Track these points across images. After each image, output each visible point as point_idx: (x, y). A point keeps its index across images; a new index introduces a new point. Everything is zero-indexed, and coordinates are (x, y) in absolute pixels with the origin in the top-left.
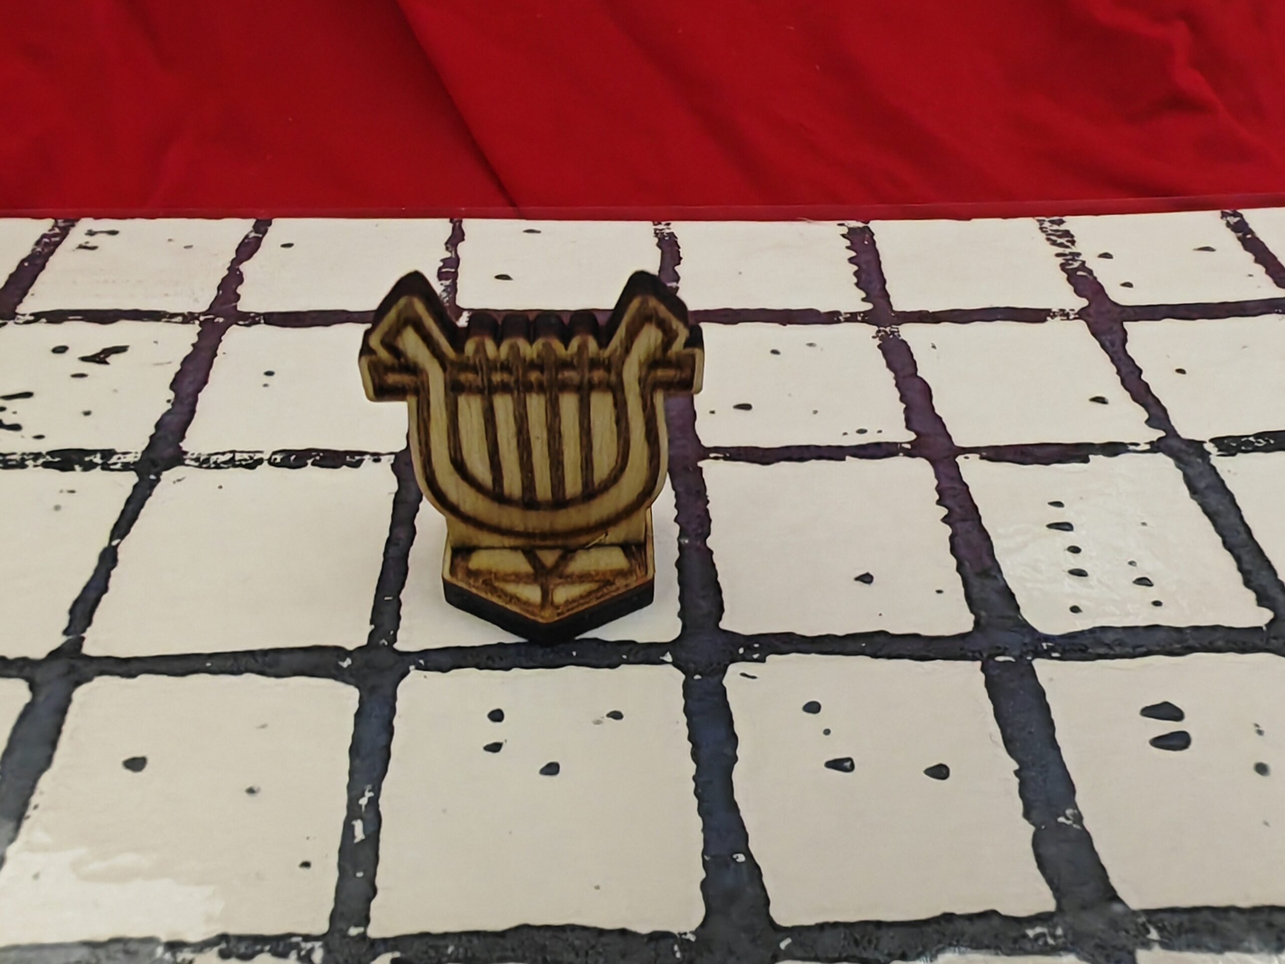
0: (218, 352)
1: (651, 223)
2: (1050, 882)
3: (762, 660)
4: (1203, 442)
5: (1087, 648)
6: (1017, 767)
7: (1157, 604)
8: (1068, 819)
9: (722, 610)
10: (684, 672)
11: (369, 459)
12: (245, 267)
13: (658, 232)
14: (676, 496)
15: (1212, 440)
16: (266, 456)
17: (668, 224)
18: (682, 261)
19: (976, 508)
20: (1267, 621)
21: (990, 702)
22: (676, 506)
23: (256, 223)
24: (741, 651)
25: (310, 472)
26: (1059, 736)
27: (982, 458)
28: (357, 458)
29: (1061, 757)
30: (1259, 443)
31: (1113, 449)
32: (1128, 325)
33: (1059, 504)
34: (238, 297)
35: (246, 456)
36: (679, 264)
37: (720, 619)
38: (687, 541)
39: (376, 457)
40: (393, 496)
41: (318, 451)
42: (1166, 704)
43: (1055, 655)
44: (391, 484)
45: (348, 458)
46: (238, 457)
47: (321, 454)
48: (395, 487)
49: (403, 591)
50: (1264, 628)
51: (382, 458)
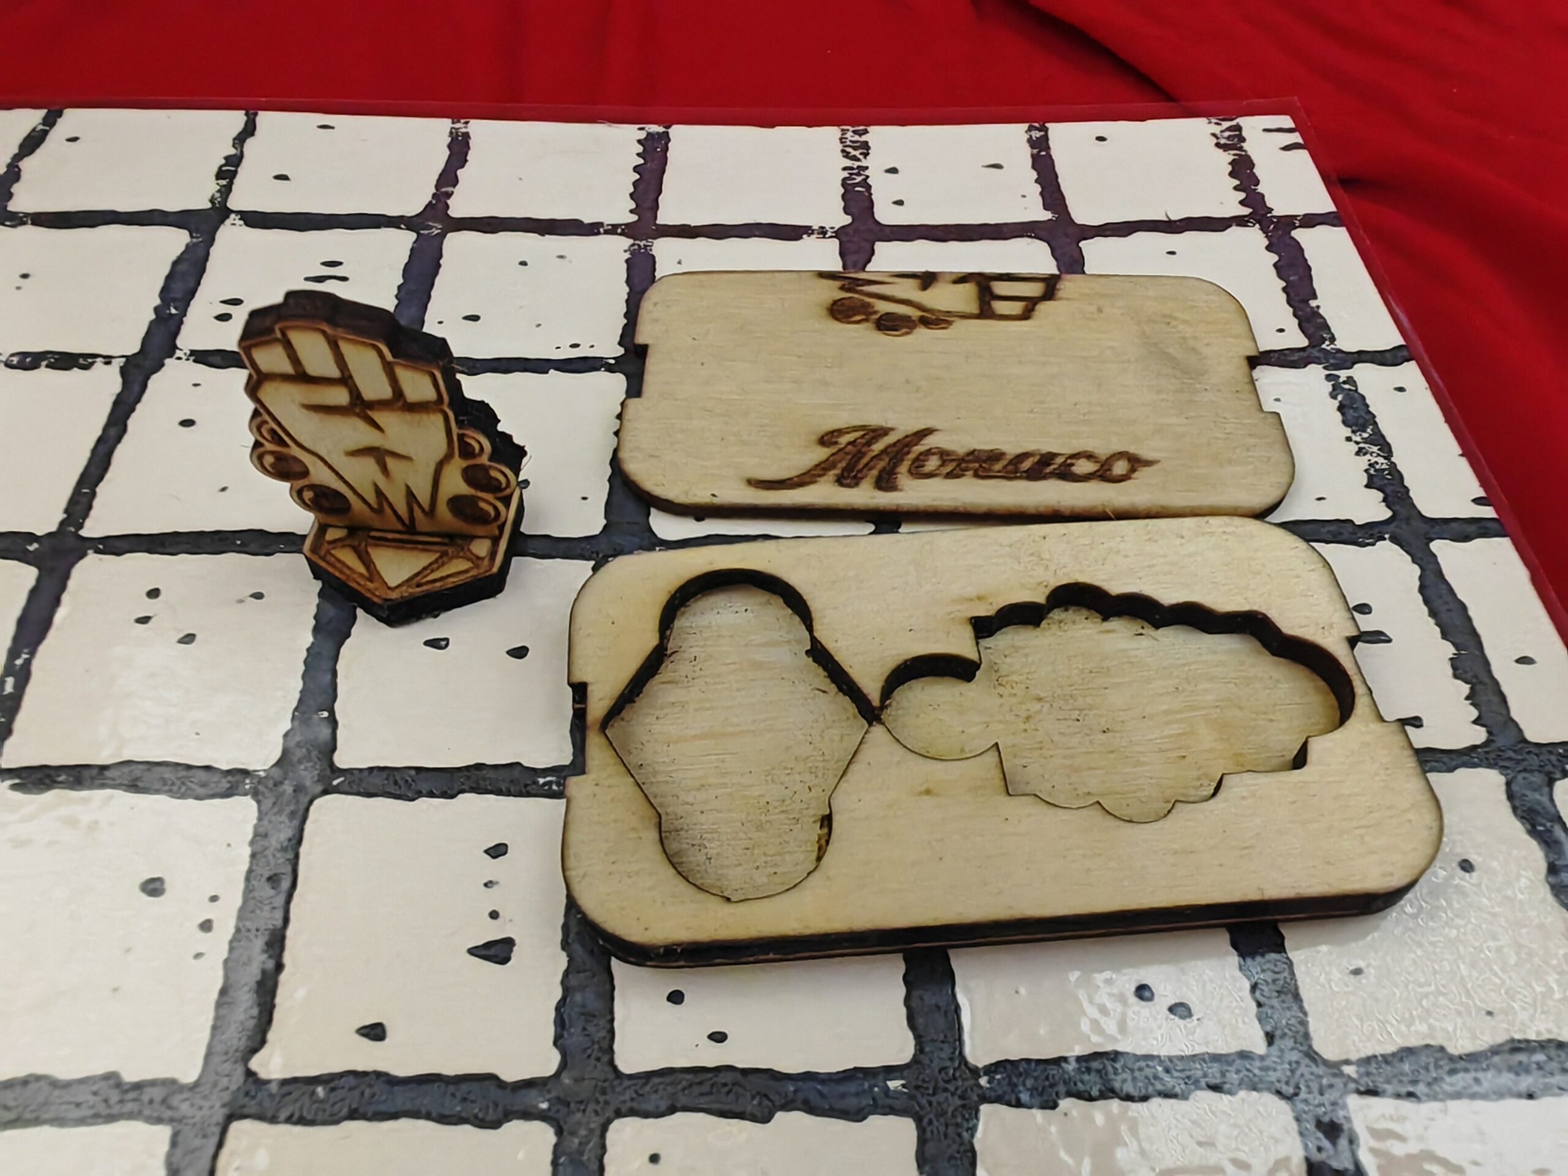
1: (450, 121)
11: (101, 362)
12: (25, 165)
13: (453, 131)
16: (3, 358)
17: (467, 123)
18: (467, 164)
23: (46, 114)
25: (43, 373)
28: (90, 360)
32: (877, 246)
34: (10, 196)
36: (463, 167)
39: (107, 360)
40: (115, 396)
41: (54, 353)
44: (117, 385)
45: (81, 361)
47: (56, 357)
48: (118, 388)
49: (101, 485)
51: (113, 360)
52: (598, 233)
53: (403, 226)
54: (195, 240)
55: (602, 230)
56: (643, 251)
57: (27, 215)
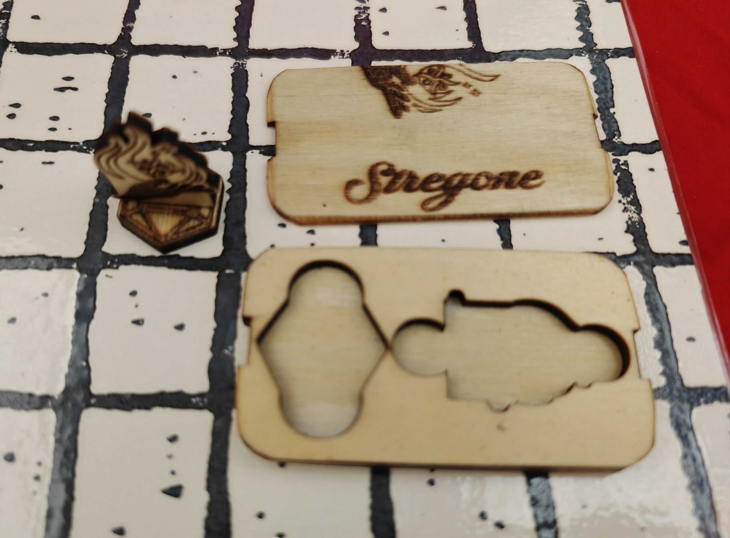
52: (216, 55)
53: (106, 51)
55: (218, 53)
56: (241, 67)
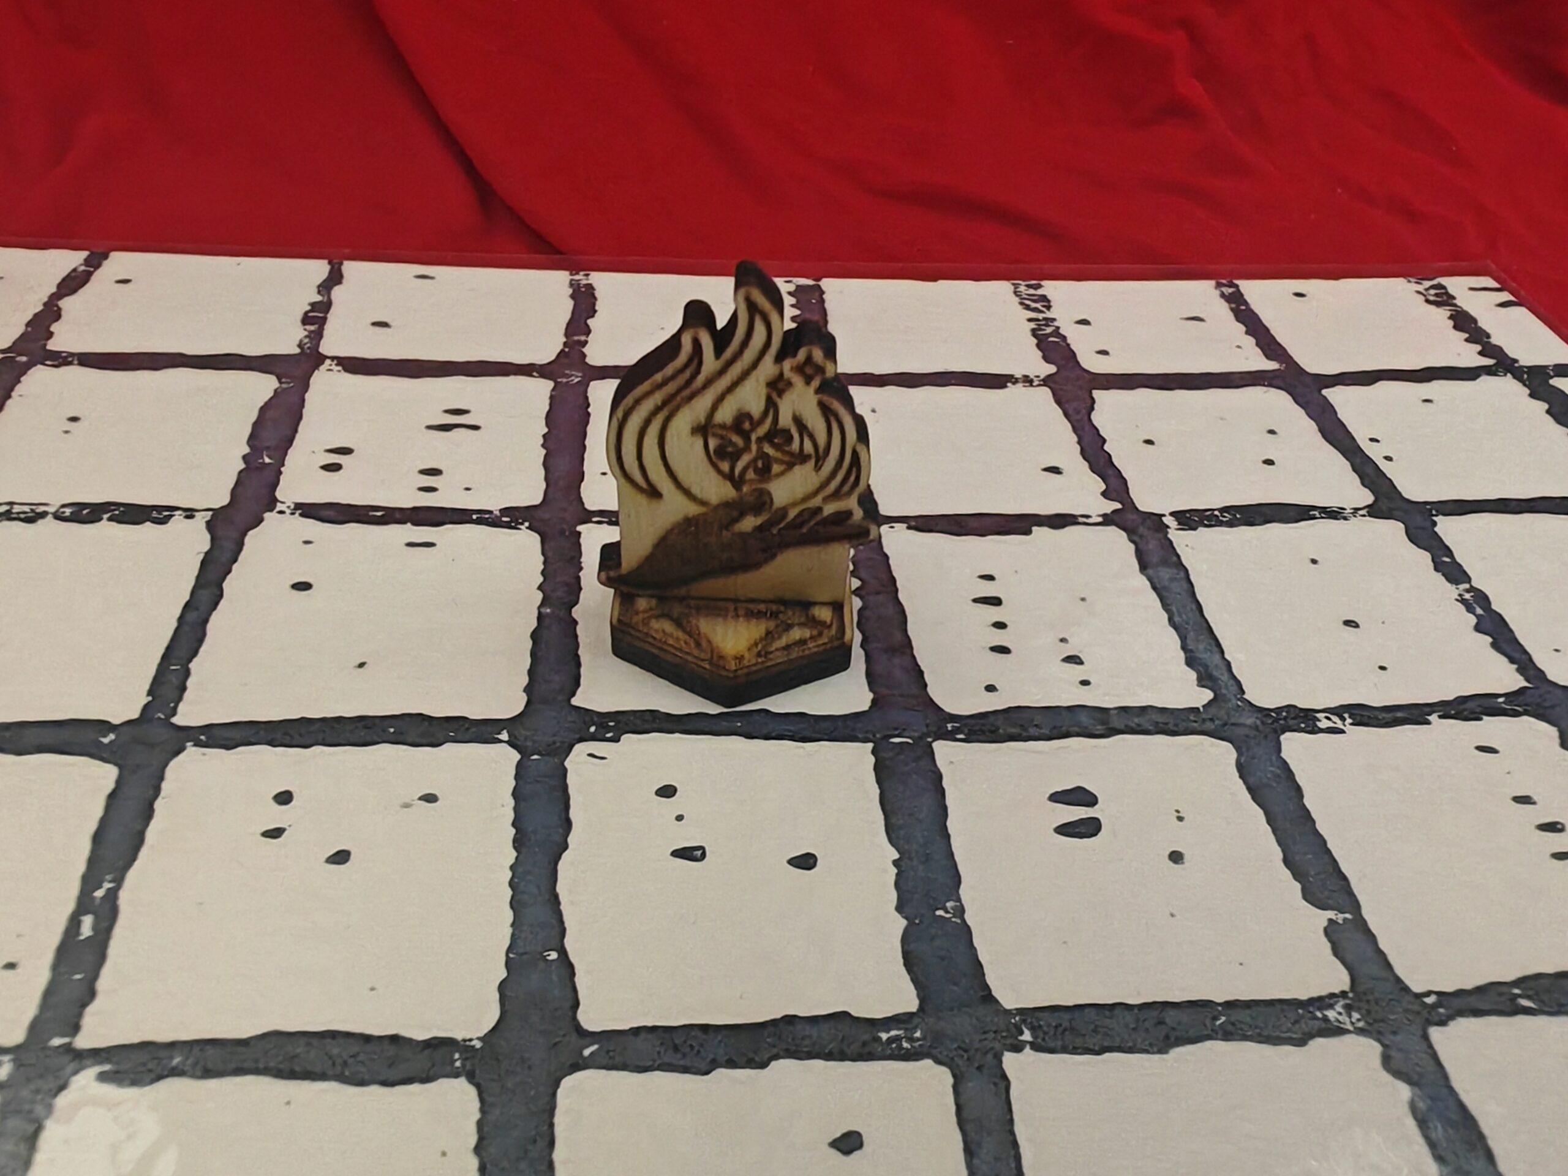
0: (14, 394)
1: (567, 273)
2: (915, 981)
3: (615, 739)
4: (1164, 515)
5: (998, 729)
6: (896, 855)
7: (1085, 683)
8: (947, 912)
9: (578, 685)
10: (519, 752)
11: (180, 515)
12: (67, 304)
13: (573, 282)
14: (545, 563)
15: (1172, 514)
16: (52, 510)
17: (587, 275)
18: (597, 315)
19: (893, 580)
20: (1205, 702)
21: (876, 786)
22: (543, 573)
23: (89, 256)
24: (593, 729)
25: (105, 528)
26: (950, 824)
27: (909, 528)
28: (166, 514)
29: (950, 846)
30: (1224, 517)
31: (1060, 521)
32: (1096, 394)
33: (990, 578)
34: (51, 335)
35: (26, 509)
36: (593, 316)
37: (573, 695)
38: (548, 610)
39: (189, 513)
40: (202, 556)
41: (118, 505)
42: (1080, 789)
43: (961, 736)
44: (203, 543)
45: (155, 514)
46: (16, 509)
47: (122, 509)
48: (206, 546)
49: (195, 660)
50: (1201, 709)
51: (197, 514)
53: (535, 374)
54: (284, 386)
57: (72, 355)
